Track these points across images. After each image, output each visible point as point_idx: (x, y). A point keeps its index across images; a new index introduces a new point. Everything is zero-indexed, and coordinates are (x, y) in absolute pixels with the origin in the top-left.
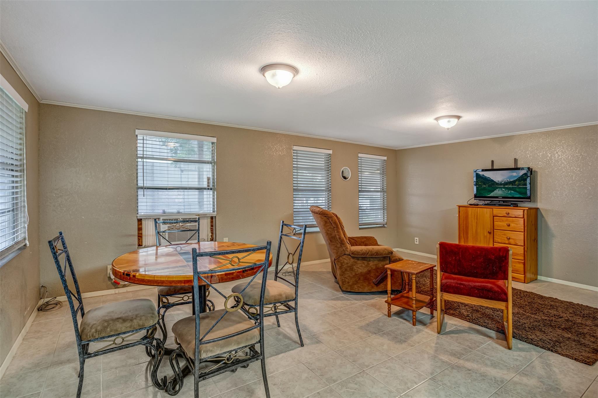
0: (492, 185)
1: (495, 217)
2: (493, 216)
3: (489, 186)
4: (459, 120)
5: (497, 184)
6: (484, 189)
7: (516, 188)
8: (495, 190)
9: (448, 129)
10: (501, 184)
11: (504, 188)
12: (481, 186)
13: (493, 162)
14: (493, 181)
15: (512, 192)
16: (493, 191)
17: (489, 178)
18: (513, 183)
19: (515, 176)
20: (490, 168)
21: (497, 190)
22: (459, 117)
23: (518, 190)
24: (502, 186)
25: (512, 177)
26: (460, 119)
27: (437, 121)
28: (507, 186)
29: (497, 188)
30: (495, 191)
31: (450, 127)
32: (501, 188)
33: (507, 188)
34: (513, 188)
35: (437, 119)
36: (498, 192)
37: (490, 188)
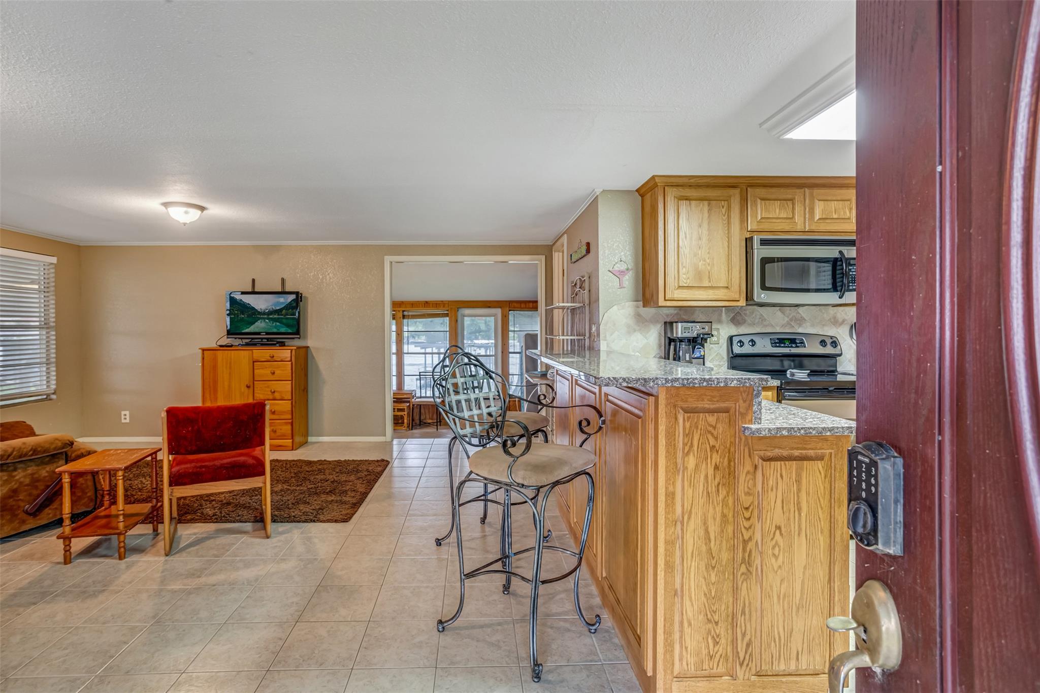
0: (253, 314)
1: (255, 363)
2: (254, 362)
3: (249, 316)
4: (202, 212)
5: (259, 313)
6: (242, 320)
7: (282, 318)
8: (257, 321)
9: (185, 224)
10: (264, 313)
11: (268, 319)
12: (238, 316)
13: (254, 281)
14: (253, 308)
15: (278, 324)
16: (253, 323)
17: (249, 304)
18: (278, 312)
19: (282, 303)
20: (250, 290)
21: (259, 321)
22: (202, 209)
23: (284, 321)
24: (266, 316)
25: (279, 303)
26: (205, 212)
27: (166, 209)
28: (271, 316)
29: (259, 319)
30: (256, 323)
31: (188, 222)
32: (264, 319)
33: (271, 318)
34: (279, 318)
35: (166, 205)
36: (260, 326)
37: (250, 320)
